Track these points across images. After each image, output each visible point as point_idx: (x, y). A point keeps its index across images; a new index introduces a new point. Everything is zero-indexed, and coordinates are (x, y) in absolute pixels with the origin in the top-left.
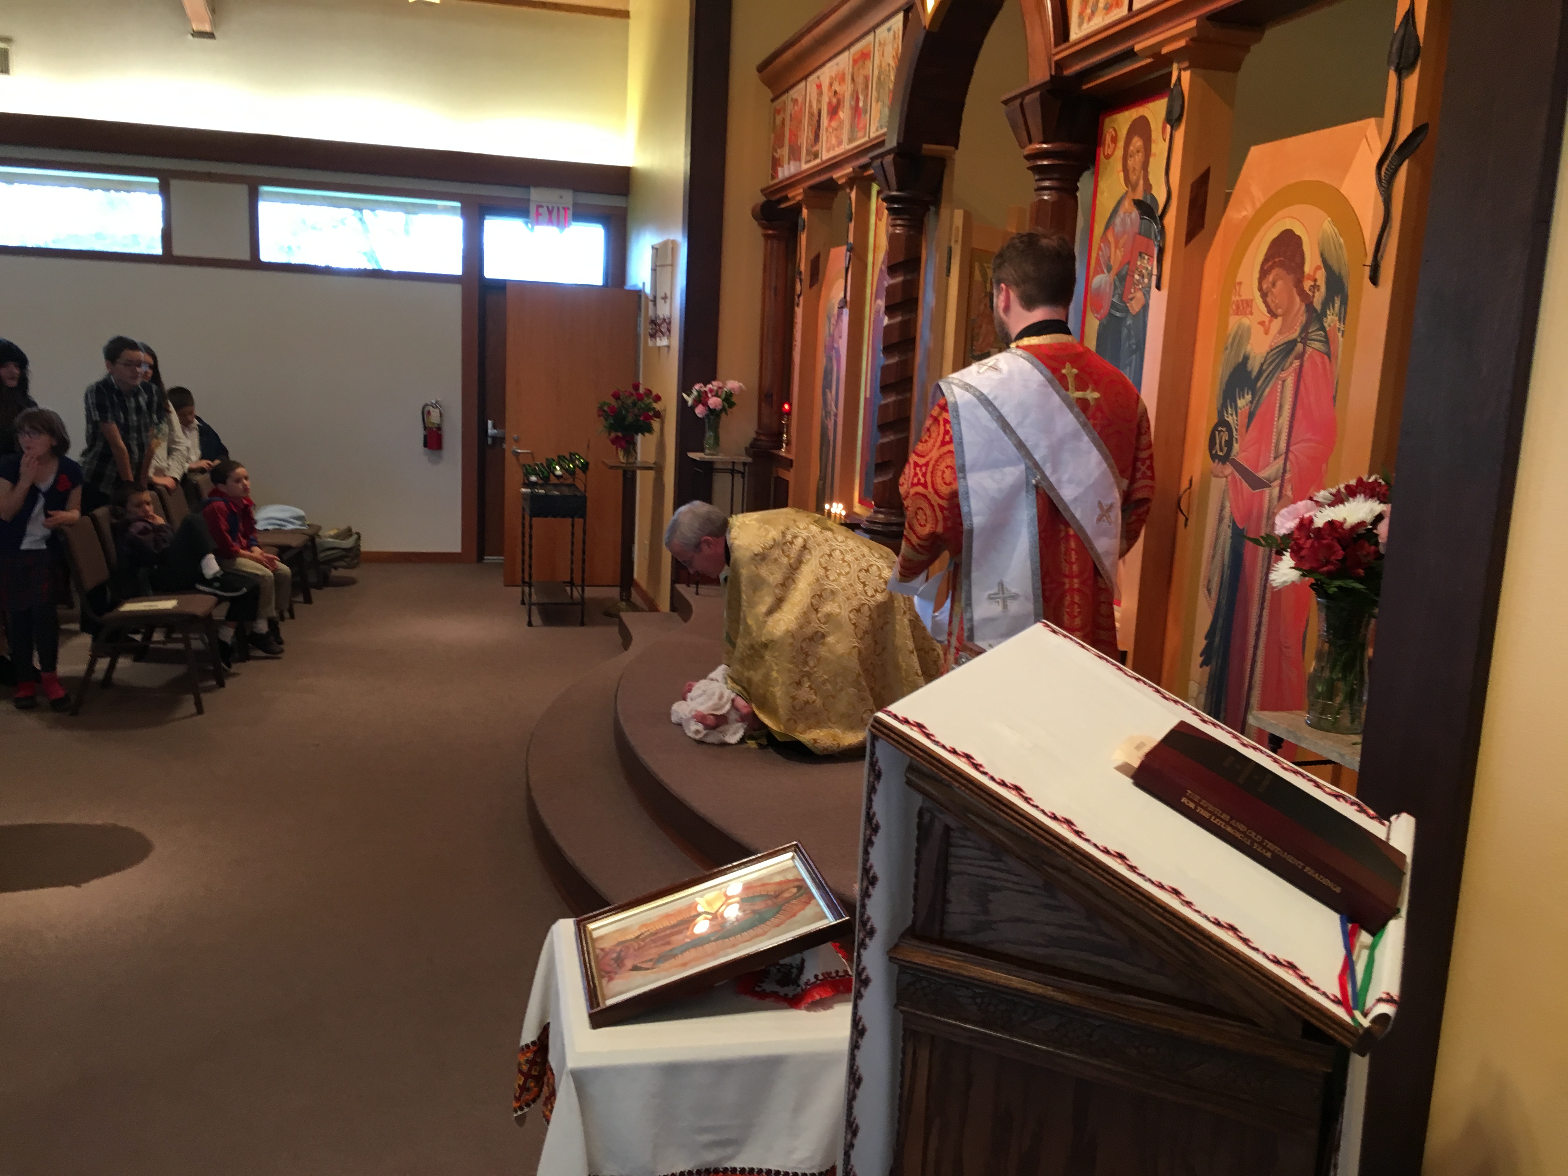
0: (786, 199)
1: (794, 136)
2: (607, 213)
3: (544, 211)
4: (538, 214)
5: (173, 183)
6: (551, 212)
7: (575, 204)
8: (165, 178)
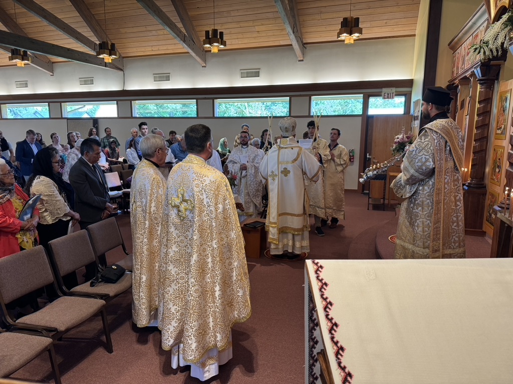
0: (454, 83)
1: (458, 64)
2: (406, 93)
3: (386, 94)
4: (384, 95)
5: (292, 98)
6: (388, 95)
7: (396, 91)
8: (291, 97)
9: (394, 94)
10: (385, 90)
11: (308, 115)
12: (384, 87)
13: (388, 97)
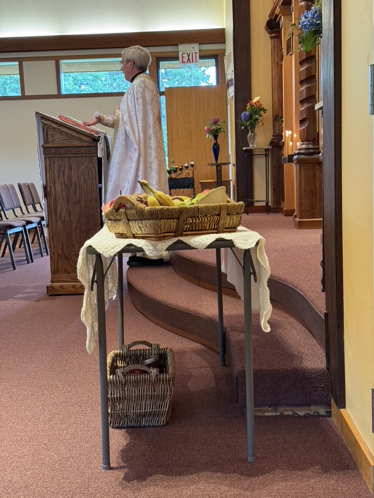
2: (216, 53)
3: (186, 55)
4: (183, 57)
5: (24, 63)
6: (189, 56)
7: (200, 51)
8: (21, 61)
9: (198, 55)
10: (184, 49)
11: (56, 93)
12: (182, 43)
13: (189, 59)
